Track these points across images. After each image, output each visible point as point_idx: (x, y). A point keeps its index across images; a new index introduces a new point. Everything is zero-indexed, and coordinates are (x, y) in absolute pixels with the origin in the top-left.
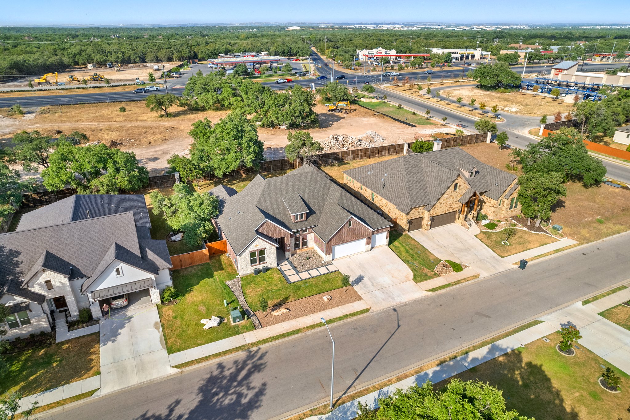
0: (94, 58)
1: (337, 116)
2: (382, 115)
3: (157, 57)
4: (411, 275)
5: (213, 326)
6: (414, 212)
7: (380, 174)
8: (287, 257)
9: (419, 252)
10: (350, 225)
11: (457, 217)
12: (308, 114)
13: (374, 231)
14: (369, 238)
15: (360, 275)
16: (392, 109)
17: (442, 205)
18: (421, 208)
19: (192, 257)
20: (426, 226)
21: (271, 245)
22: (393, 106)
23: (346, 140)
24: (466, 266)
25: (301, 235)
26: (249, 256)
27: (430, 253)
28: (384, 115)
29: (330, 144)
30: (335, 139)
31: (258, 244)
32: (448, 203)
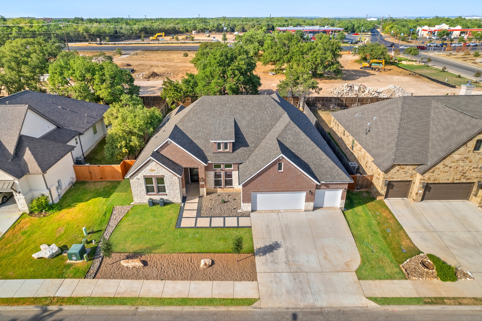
0: (197, 26)
1: (368, 73)
2: (418, 75)
3: (243, 28)
4: (357, 263)
5: (43, 257)
6: (398, 171)
7: (368, 117)
8: (201, 194)
9: (389, 230)
10: (280, 168)
11: (473, 192)
12: (330, 63)
13: (319, 184)
14: (312, 193)
15: (277, 242)
16: (433, 72)
17: (447, 169)
18: (411, 167)
19: (103, 171)
20: (415, 195)
21: (171, 174)
22: (436, 69)
23: (363, 90)
24: (465, 275)
25: (222, 170)
26: (143, 181)
27: (407, 235)
28: (421, 75)
29: (342, 92)
30: (349, 88)
31: (153, 169)
32: (460, 169)
